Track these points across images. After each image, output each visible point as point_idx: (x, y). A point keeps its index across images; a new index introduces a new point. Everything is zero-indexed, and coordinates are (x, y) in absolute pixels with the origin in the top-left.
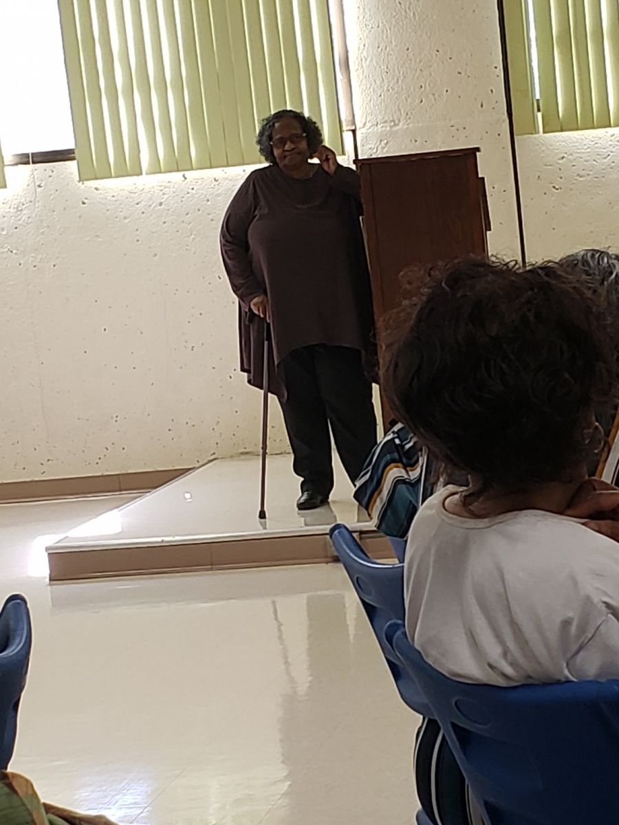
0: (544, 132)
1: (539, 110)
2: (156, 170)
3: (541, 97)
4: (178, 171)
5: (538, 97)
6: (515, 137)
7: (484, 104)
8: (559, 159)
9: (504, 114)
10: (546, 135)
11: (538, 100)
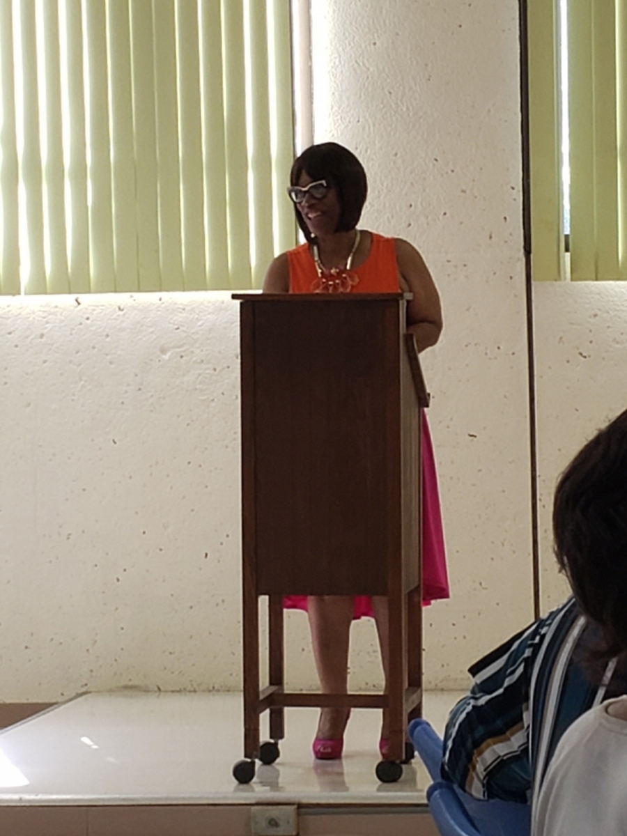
0: (572, 280)
1: (567, 250)
2: (39, 287)
3: (571, 231)
4: (70, 292)
5: (567, 231)
6: (533, 282)
7: (493, 235)
8: (590, 317)
9: (520, 251)
10: (574, 283)
11: (567, 236)
